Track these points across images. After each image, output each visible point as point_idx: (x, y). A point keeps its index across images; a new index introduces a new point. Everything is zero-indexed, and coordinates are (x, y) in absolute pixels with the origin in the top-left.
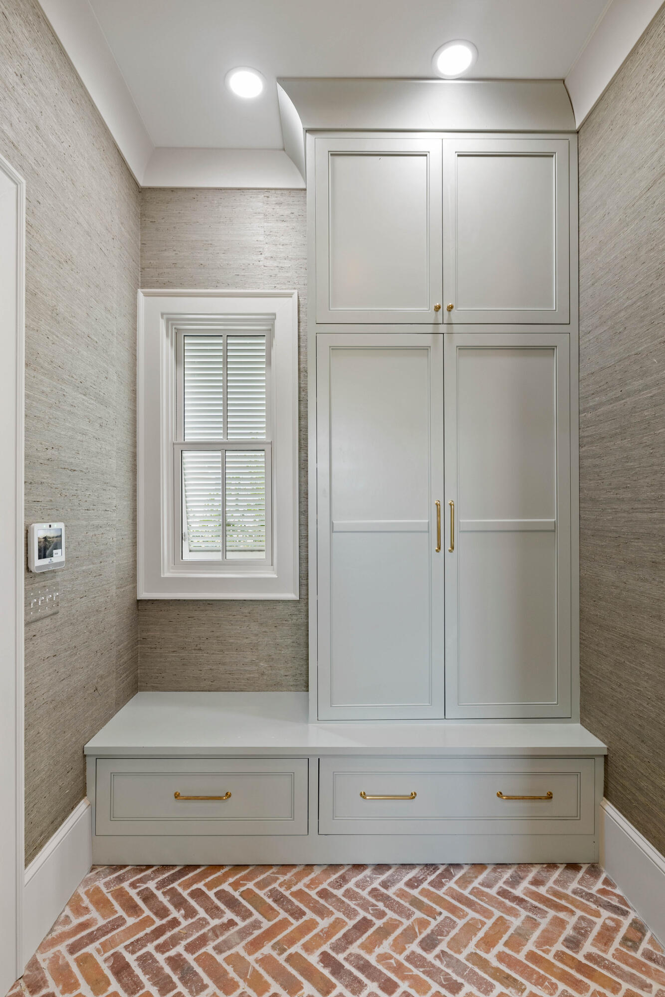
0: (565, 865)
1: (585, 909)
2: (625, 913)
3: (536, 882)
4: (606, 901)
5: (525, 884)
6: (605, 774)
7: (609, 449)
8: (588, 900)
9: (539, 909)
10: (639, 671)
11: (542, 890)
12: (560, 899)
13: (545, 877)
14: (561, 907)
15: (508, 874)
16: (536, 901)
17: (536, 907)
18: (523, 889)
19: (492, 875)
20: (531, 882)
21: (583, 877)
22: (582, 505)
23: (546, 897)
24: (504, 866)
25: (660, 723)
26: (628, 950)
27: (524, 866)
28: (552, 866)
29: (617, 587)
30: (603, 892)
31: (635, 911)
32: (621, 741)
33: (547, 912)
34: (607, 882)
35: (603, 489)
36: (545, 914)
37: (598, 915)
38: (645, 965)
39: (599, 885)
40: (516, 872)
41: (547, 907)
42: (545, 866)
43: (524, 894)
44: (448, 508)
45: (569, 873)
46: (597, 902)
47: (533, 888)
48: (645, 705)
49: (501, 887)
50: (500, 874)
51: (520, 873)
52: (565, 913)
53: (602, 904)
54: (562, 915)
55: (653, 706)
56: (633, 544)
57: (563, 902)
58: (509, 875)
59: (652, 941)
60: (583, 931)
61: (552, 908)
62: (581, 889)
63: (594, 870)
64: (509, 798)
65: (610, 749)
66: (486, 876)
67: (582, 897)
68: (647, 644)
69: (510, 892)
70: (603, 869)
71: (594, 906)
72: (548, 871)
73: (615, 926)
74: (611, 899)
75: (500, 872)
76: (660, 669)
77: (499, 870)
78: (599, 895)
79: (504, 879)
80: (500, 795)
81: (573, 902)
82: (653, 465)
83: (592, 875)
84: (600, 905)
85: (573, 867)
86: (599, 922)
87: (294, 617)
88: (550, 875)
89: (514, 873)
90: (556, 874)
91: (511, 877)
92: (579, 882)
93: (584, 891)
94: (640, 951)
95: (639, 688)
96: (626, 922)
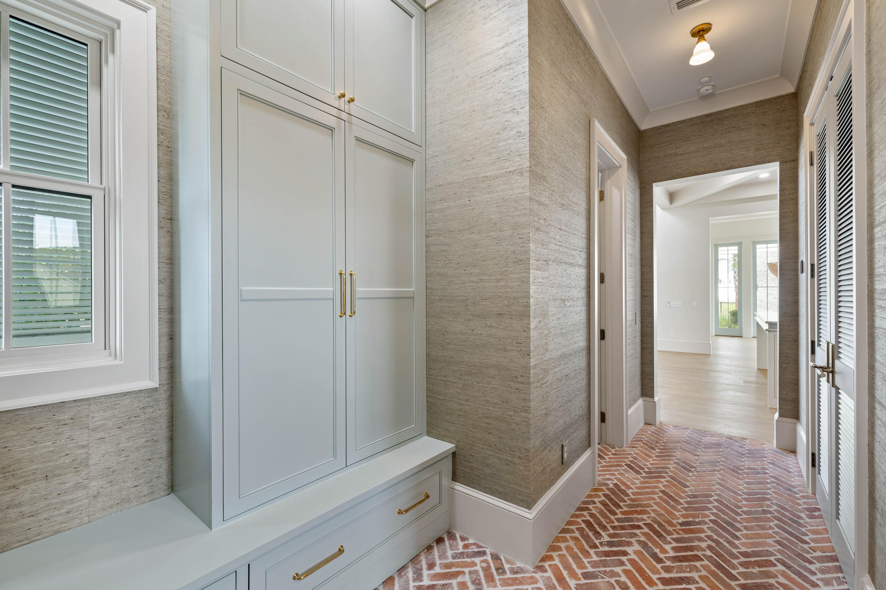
0: (435, 542)
1: (467, 565)
2: (484, 553)
3: (431, 566)
4: (472, 551)
5: (425, 573)
6: (453, 464)
7: (457, 239)
8: (463, 558)
9: (446, 584)
10: (486, 387)
11: (437, 570)
12: (451, 568)
13: (432, 558)
14: (456, 574)
15: (410, 573)
16: (440, 580)
17: (444, 585)
18: (427, 577)
19: (401, 581)
20: (428, 568)
21: (450, 544)
22: (428, 279)
23: (442, 573)
24: (403, 568)
25: (505, 418)
26: (503, 576)
27: (415, 560)
28: (429, 548)
29: (464, 334)
30: (466, 546)
31: (487, 548)
32: (469, 438)
33: (451, 584)
34: (463, 539)
35: (451, 267)
36: (452, 586)
37: (474, 564)
38: (516, 579)
39: (461, 544)
40: (414, 567)
41: (449, 579)
42: (426, 550)
43: (431, 581)
44: (348, 277)
45: (441, 546)
46: (468, 556)
47: (432, 572)
48: (491, 408)
49: (414, 586)
50: (406, 577)
51: (416, 566)
52: (460, 577)
53: (471, 555)
54: (460, 579)
55: (499, 408)
56: (481, 303)
57: (454, 569)
58: (412, 573)
59: (508, 562)
60: (477, 581)
61: (452, 578)
62: (455, 553)
63: (451, 536)
64: (406, 511)
65: (458, 446)
66: (398, 585)
67: (459, 558)
68: (492, 368)
69: (423, 586)
70: (454, 531)
71: (469, 560)
72: (430, 553)
73: (487, 565)
74: (472, 549)
75: (405, 575)
76: (506, 382)
77: (403, 574)
78: (466, 551)
79: (411, 579)
80: (400, 512)
81: (458, 565)
82: (499, 251)
83: (452, 539)
84: (471, 557)
85: (440, 541)
86: (478, 568)
87: (149, 410)
88: (434, 555)
89: (413, 569)
90: (436, 551)
91: (414, 573)
92: (450, 549)
93: (457, 553)
94: (508, 572)
95: (486, 399)
96: (489, 558)
